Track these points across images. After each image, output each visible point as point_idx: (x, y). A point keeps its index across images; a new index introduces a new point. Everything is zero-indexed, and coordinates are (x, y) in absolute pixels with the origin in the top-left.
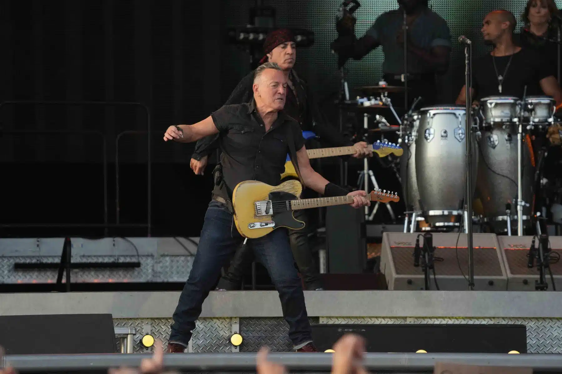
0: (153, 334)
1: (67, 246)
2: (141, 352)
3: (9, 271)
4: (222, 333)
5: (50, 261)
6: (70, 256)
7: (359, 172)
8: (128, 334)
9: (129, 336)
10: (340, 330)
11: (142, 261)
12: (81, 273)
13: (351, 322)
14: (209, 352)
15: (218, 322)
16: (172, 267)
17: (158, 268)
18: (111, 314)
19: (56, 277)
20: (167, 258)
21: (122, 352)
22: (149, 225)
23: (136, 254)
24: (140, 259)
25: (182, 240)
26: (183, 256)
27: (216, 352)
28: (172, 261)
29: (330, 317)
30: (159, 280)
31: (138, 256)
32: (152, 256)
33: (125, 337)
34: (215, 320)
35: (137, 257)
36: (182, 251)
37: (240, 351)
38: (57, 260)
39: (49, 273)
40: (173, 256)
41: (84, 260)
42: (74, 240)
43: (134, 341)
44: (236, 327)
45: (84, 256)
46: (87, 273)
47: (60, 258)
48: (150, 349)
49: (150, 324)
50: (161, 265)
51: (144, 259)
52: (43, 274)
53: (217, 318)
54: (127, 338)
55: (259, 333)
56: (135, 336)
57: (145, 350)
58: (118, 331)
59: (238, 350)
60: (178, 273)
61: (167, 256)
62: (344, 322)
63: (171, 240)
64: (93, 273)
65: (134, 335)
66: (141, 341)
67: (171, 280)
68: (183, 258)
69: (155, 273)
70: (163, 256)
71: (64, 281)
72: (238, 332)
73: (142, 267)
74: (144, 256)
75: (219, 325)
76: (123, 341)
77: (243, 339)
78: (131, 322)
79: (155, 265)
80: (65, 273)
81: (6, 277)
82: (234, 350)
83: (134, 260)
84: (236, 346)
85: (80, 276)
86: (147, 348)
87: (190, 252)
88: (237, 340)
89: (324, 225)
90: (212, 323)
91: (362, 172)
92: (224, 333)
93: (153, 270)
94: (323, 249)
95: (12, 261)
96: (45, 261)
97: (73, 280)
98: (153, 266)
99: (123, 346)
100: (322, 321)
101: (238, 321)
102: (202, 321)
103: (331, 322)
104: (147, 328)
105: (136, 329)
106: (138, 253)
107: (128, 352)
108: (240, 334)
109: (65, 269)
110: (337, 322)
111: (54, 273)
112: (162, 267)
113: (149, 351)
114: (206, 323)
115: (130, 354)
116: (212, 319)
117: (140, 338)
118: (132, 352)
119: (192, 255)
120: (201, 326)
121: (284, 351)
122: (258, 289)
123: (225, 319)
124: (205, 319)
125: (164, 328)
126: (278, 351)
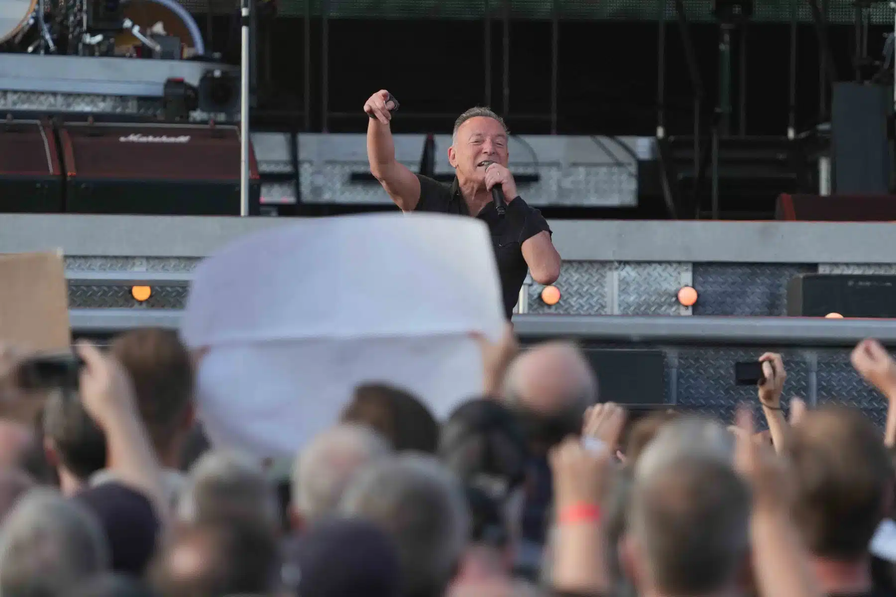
1: (429, 147)
2: (541, 312)
3: (343, 184)
4: (665, 286)
6: (433, 163)
7: (885, 35)
10: (851, 283)
11: (543, 172)
13: (870, 272)
14: (645, 314)
15: (659, 269)
16: (588, 182)
17: (567, 183)
20: (582, 170)
22: (554, 117)
23: (531, 160)
24: (539, 169)
25: (605, 141)
26: (606, 165)
27: (656, 315)
28: (588, 174)
29: (836, 264)
30: (568, 202)
31: (536, 164)
32: (558, 164)
34: (654, 265)
35: (534, 166)
36: (606, 159)
37: (694, 313)
40: (590, 165)
42: (438, 138)
43: (530, 296)
44: (687, 276)
47: (419, 166)
48: (554, 307)
50: (571, 179)
51: (546, 169)
53: (660, 263)
55: (723, 287)
56: (531, 287)
57: (547, 310)
59: (689, 312)
60: (596, 192)
61: (581, 164)
62: (858, 272)
63: (587, 139)
66: (540, 297)
67: (586, 203)
68: (604, 170)
69: (561, 190)
70: (575, 165)
72: (690, 284)
73: (542, 182)
74: (545, 164)
75: (661, 272)
77: (699, 296)
79: (563, 179)
81: (338, 193)
82: (684, 312)
83: (530, 171)
84: (687, 307)
86: (549, 306)
87: (616, 160)
88: (688, 295)
89: (827, 119)
90: (650, 269)
91: (891, 35)
92: (669, 285)
93: (560, 187)
94: (826, 156)
95: (348, 170)
98: (559, 180)
100: (822, 270)
101: (690, 267)
102: (633, 266)
103: (837, 271)
106: (535, 159)
107: (521, 312)
108: (693, 287)
110: (848, 271)
112: (573, 182)
113: (552, 311)
114: (640, 269)
115: (524, 314)
116: (650, 263)
117: (539, 291)
118: (526, 312)
119: (619, 164)
120: (633, 274)
121: (762, 315)
122: (722, 217)
123: (669, 263)
124: (639, 263)
125: (576, 276)
126: (753, 314)
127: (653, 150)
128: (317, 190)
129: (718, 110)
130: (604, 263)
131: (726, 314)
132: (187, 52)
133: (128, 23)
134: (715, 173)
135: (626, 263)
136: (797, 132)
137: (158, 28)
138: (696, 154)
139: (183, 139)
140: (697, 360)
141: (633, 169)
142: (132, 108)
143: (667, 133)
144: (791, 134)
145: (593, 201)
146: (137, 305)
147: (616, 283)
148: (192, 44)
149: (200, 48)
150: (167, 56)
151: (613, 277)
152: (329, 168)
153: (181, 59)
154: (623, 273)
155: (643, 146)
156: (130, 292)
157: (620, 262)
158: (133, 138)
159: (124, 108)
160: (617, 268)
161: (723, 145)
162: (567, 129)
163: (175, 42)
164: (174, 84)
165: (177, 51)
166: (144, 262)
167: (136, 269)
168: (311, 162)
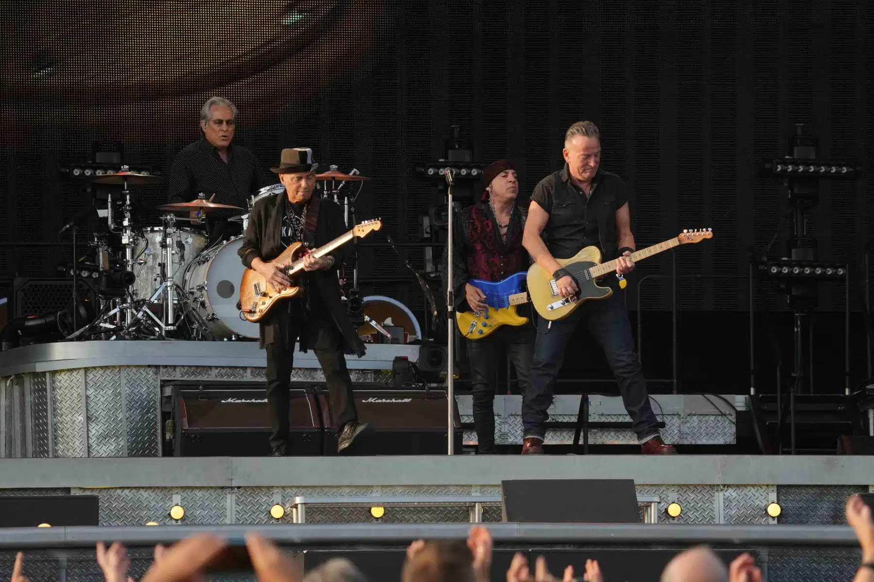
0: (679, 503)
1: (585, 403)
2: (667, 523)
4: (757, 502)
5: (566, 420)
6: (588, 415)
8: (652, 502)
9: (653, 505)
11: (667, 420)
12: (600, 434)
14: (743, 523)
15: (753, 490)
16: (700, 428)
17: (685, 428)
18: (633, 480)
19: (573, 437)
20: (695, 418)
21: (646, 522)
22: (675, 381)
23: (660, 413)
24: (665, 418)
25: (711, 397)
26: (713, 415)
27: (751, 524)
28: (700, 421)
30: (686, 442)
31: (663, 415)
32: (678, 415)
33: (648, 505)
34: (749, 488)
35: (661, 416)
36: (713, 410)
38: (574, 419)
39: (564, 434)
40: (701, 415)
41: (603, 419)
42: (591, 397)
43: (659, 510)
44: (773, 496)
45: (602, 415)
46: (606, 434)
47: (577, 417)
48: (676, 519)
49: (676, 490)
50: (688, 425)
51: (670, 418)
52: (558, 434)
53: (753, 486)
54: (650, 506)
55: (800, 503)
57: (671, 521)
58: (641, 498)
59: (775, 522)
60: (706, 435)
61: (695, 415)
63: (700, 397)
64: (612, 434)
65: (659, 503)
66: (666, 511)
67: (699, 442)
68: (712, 418)
69: (681, 434)
70: (691, 415)
71: (581, 442)
72: (776, 502)
73: (667, 427)
74: (669, 415)
75: (754, 493)
76: (647, 509)
77: (782, 510)
78: (654, 489)
79: (682, 425)
80: (582, 434)
82: (771, 521)
84: (774, 518)
85: (598, 437)
86: (673, 518)
87: (720, 412)
88: (774, 510)
90: (746, 491)
92: (760, 503)
93: (680, 431)
96: (560, 420)
97: (591, 441)
98: (680, 427)
99: (646, 515)
101: (775, 489)
102: (734, 489)
104: (673, 495)
105: (660, 497)
106: (662, 412)
107: (653, 522)
108: (778, 503)
109: (582, 430)
111: (570, 434)
112: (689, 428)
113: (676, 521)
114: (739, 491)
115: (655, 524)
116: (746, 486)
117: (665, 507)
118: (656, 522)
119: (723, 415)
120: (734, 494)
121: (828, 523)
122: (798, 453)
123: (760, 486)
124: (738, 486)
125: (692, 496)
126: (823, 523)
127: (746, 405)
128: (504, 435)
129: (793, 375)
130: (712, 486)
131: (801, 523)
132: (410, 338)
133: (367, 318)
134: (792, 420)
135: (729, 486)
136: (851, 391)
137: (389, 321)
138: (779, 407)
139: (406, 400)
140: (781, 557)
141: (733, 418)
142: (370, 379)
143: (756, 392)
144: (847, 392)
145: (704, 441)
146: (374, 521)
147: (722, 501)
148: (414, 332)
149: (419, 335)
150: (395, 341)
151: (719, 497)
152: (513, 419)
153: (406, 343)
154: (727, 494)
155: (740, 401)
156: (370, 511)
157: (724, 486)
158: (370, 400)
159: (365, 379)
160: (722, 490)
161: (798, 399)
162: (684, 390)
163: (400, 331)
164: (400, 360)
165: (402, 338)
166: (379, 489)
167: (374, 495)
168: (498, 416)
